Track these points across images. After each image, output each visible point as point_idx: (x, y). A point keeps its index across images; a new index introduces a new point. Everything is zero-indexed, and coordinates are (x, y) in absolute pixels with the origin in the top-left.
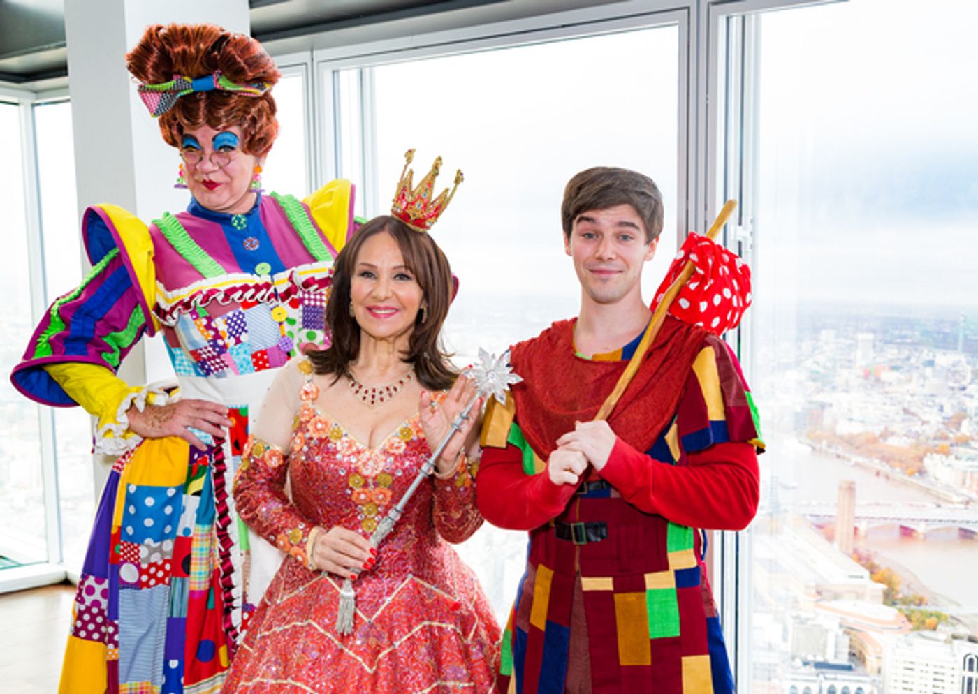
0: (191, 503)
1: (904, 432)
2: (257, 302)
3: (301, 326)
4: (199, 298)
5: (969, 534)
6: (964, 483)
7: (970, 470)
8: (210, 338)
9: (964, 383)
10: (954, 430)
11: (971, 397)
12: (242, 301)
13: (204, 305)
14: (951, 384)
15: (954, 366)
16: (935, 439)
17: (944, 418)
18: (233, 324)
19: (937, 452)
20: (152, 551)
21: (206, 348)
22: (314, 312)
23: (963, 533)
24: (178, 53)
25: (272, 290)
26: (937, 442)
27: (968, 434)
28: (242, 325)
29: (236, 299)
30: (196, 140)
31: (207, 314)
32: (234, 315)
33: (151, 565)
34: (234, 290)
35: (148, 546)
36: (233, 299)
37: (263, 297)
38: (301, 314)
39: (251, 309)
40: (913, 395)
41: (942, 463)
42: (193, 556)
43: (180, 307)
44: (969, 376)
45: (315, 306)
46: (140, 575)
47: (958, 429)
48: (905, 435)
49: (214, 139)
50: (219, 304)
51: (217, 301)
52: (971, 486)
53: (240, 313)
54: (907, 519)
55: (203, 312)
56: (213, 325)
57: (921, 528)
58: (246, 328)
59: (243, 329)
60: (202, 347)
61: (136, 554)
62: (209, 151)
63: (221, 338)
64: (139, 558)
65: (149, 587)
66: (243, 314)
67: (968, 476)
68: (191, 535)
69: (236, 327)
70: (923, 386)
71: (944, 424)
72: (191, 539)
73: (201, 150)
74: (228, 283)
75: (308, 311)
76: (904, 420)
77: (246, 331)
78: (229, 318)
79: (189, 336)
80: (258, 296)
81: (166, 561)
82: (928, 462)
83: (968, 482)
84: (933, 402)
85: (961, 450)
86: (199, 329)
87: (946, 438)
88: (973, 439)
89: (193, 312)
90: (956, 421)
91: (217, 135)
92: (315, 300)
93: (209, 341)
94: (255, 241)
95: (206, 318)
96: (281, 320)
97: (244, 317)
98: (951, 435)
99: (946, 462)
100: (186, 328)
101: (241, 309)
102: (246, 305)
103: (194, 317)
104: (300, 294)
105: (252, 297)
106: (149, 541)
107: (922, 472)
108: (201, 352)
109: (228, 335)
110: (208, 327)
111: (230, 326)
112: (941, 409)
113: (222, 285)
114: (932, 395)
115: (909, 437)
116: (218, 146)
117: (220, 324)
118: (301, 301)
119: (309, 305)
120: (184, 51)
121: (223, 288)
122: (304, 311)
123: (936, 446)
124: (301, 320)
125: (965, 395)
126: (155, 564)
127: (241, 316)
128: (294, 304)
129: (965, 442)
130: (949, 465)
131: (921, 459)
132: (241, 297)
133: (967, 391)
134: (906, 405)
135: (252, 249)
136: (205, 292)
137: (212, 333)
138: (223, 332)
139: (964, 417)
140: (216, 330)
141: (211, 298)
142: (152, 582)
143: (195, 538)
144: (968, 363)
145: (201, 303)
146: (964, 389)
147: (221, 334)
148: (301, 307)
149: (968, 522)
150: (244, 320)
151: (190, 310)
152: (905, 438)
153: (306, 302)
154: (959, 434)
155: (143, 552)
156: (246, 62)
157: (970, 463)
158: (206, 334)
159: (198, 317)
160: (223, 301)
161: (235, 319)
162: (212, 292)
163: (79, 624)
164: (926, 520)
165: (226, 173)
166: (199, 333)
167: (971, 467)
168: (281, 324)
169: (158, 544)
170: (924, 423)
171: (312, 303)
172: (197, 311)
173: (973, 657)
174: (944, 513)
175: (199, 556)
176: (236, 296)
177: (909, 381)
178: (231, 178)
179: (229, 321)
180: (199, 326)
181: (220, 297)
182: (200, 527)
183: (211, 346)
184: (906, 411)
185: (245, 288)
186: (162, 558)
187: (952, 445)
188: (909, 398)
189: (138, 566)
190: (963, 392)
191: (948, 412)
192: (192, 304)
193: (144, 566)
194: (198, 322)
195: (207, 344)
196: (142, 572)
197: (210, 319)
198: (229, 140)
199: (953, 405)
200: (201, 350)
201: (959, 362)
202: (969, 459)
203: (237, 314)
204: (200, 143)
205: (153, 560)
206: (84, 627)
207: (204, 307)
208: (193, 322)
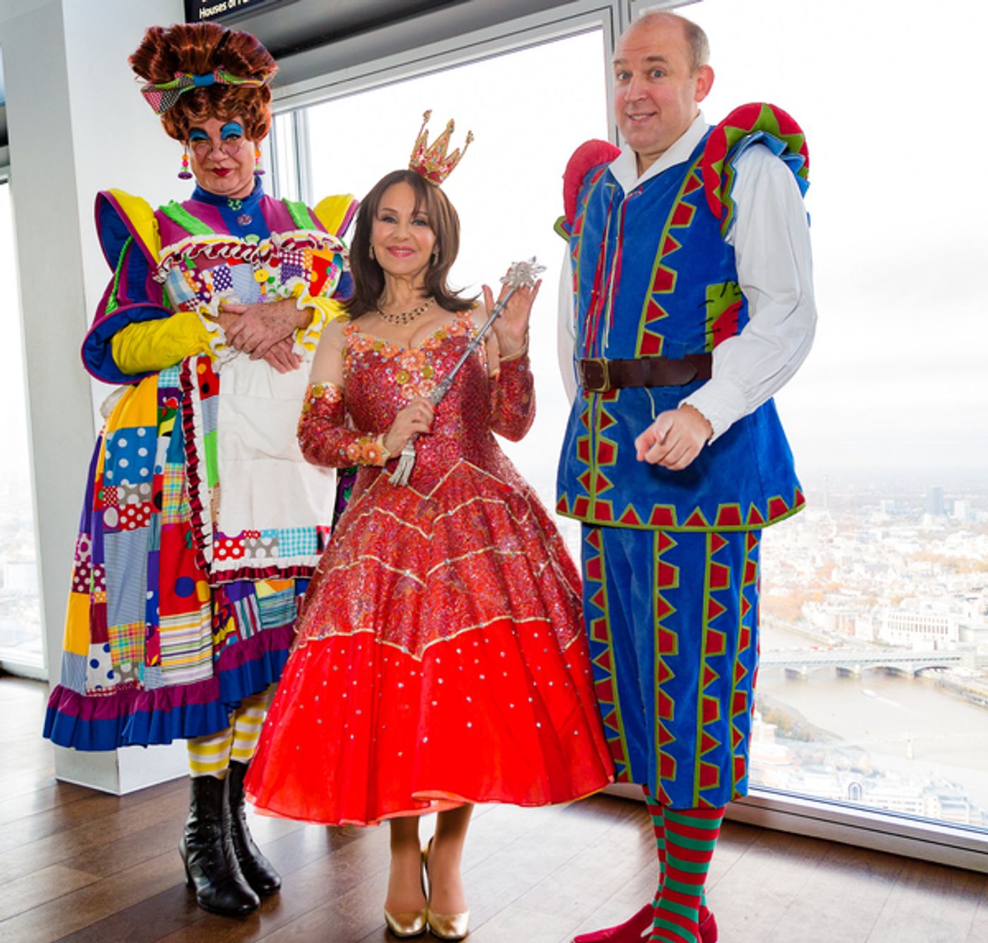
0: (164, 443)
1: (782, 583)
2: (243, 261)
3: (279, 283)
4: (189, 251)
5: (845, 673)
6: (837, 626)
7: (841, 614)
8: (197, 291)
9: (832, 536)
10: (825, 578)
11: (839, 548)
12: (229, 256)
13: (192, 258)
14: (820, 537)
15: (821, 521)
16: (810, 588)
17: (817, 568)
18: (219, 278)
19: (813, 600)
20: (128, 492)
21: (193, 300)
22: (292, 270)
23: (839, 672)
24: (186, 51)
25: (256, 252)
26: (812, 591)
27: (837, 582)
28: (228, 280)
29: (223, 254)
30: (204, 132)
31: (195, 266)
32: (220, 270)
33: (129, 507)
34: (221, 245)
35: (124, 487)
36: (220, 254)
37: (248, 256)
38: (280, 271)
39: (236, 266)
40: (788, 549)
41: (818, 609)
42: (165, 493)
43: (171, 258)
44: (835, 529)
45: (293, 265)
46: (120, 516)
47: (829, 578)
48: (783, 586)
49: (221, 129)
50: (207, 258)
51: (205, 255)
52: (844, 628)
53: (226, 268)
54: (792, 663)
55: (191, 265)
56: (200, 276)
57: (803, 670)
58: (231, 283)
59: (228, 283)
60: (190, 299)
61: (115, 496)
62: (217, 141)
63: (207, 290)
64: (117, 499)
65: (129, 529)
66: (229, 270)
67: (841, 619)
68: (162, 473)
69: (222, 281)
70: (796, 540)
71: (816, 573)
72: (162, 477)
73: (209, 140)
74: (216, 241)
75: (286, 269)
76: (781, 572)
77: (231, 286)
78: (215, 272)
79: (178, 289)
80: (244, 254)
81: (144, 505)
82: (805, 610)
83: (841, 625)
84: (806, 554)
85: (832, 597)
86: (187, 281)
87: (820, 586)
88: (842, 586)
89: (182, 265)
90: (826, 571)
91: (224, 126)
92: (294, 259)
93: (196, 294)
94: (247, 218)
95: (194, 269)
96: (262, 281)
97: (229, 272)
98: (823, 584)
99: (821, 609)
100: (175, 281)
101: (227, 265)
102: (233, 261)
103: (183, 269)
104: (280, 255)
105: (238, 254)
106: (125, 482)
107: (800, 618)
108: (188, 304)
109: (214, 288)
110: (196, 279)
111: (215, 278)
112: (814, 560)
113: (211, 241)
114: (804, 548)
115: (787, 587)
116: (225, 137)
117: (206, 275)
118: (281, 260)
119: (288, 264)
120: (192, 50)
121: (212, 244)
122: (283, 269)
123: (812, 594)
124: (279, 277)
125: (833, 547)
126: (133, 506)
127: (227, 271)
128: (274, 263)
129: (836, 589)
130: (824, 611)
131: (799, 608)
132: (228, 253)
133: (834, 543)
134: (783, 558)
135: (245, 224)
136: (194, 246)
137: (199, 285)
138: (210, 285)
139: (834, 567)
140: (202, 282)
141: (199, 252)
142: (132, 525)
143: (166, 476)
144: (833, 518)
145: (191, 255)
146: (831, 541)
147: (207, 286)
148: (280, 265)
149: (843, 662)
150: (230, 275)
151: (180, 261)
152: (784, 589)
153: (285, 261)
154: (830, 582)
155: (121, 493)
156: (247, 58)
157: (841, 608)
158: (193, 286)
159: (186, 269)
160: (211, 255)
161: (221, 273)
162: (201, 246)
163: (77, 580)
164: (807, 663)
165: (236, 160)
166: (187, 285)
167: (842, 611)
168: (262, 284)
169: (134, 486)
170: (799, 574)
171: (291, 262)
172: (186, 263)
173: (856, 785)
174: (822, 655)
175: (169, 492)
176: (223, 251)
177: (785, 536)
178: (240, 164)
179: (215, 275)
180: (187, 278)
181: (208, 252)
182: (171, 465)
183: (198, 298)
184: (783, 564)
185: (232, 245)
186: (140, 501)
187: (825, 593)
188: (785, 552)
189: (117, 508)
190: (829, 544)
191: (819, 563)
192: (182, 256)
193: (122, 507)
194: (186, 274)
195: (194, 296)
196: (121, 513)
197: (197, 271)
198: (235, 130)
199: (823, 557)
200: (189, 302)
201: (826, 517)
202: (840, 604)
203: (223, 268)
204: (209, 134)
205: (130, 502)
206: (82, 582)
207: (193, 260)
208: (182, 274)
